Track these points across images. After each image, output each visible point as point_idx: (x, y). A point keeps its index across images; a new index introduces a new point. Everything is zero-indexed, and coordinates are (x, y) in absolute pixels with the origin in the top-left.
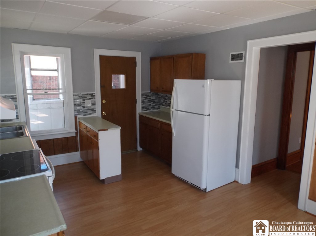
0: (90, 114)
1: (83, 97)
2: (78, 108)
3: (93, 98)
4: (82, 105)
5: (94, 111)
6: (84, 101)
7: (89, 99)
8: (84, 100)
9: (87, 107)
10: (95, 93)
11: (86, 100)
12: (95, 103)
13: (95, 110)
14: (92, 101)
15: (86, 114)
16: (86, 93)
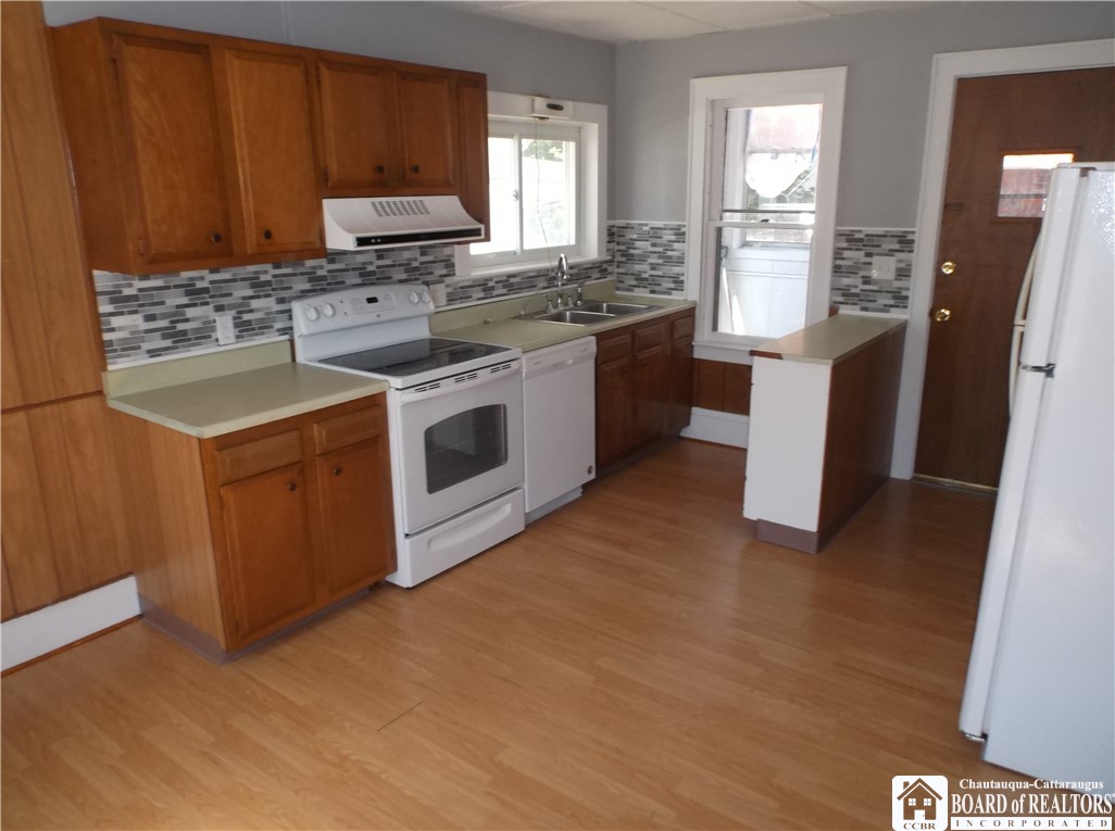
0: (886, 309)
1: (870, 245)
2: (846, 281)
3: (903, 251)
4: (862, 273)
5: (900, 299)
6: (868, 260)
7: (891, 252)
8: (869, 255)
9: (876, 282)
10: (913, 233)
11: (878, 254)
12: (910, 270)
13: (906, 298)
14: (899, 261)
15: (869, 305)
16: (880, 230)
